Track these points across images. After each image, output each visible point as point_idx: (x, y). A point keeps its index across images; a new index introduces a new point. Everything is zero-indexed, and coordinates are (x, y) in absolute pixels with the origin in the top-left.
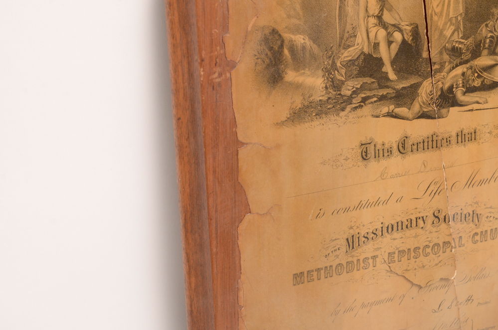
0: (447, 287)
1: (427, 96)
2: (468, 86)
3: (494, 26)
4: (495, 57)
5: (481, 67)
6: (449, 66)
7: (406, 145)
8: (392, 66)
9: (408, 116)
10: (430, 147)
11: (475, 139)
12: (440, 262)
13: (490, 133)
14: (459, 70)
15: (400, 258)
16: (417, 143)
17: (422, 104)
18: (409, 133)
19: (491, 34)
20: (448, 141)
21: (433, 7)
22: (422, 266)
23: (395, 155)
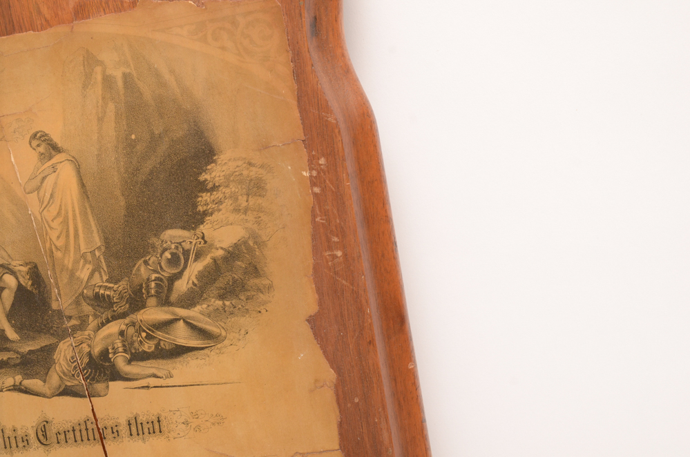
1: (68, 364)
2: (133, 351)
3: (160, 264)
4: (171, 308)
5: (151, 323)
6: (96, 321)
7: (48, 433)
8: (9, 321)
9: (44, 392)
10: (85, 438)
11: (160, 432)
13: (186, 423)
14: (114, 328)
16: (65, 432)
17: (62, 375)
18: (50, 417)
19: (157, 275)
20: (114, 431)
21: (50, 239)
23: (34, 447)
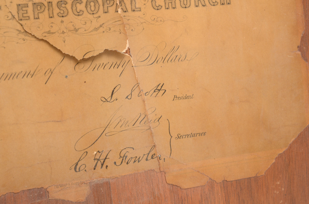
0: (120, 67)
12: (101, 26)
15: (36, 13)
22: (72, 28)
